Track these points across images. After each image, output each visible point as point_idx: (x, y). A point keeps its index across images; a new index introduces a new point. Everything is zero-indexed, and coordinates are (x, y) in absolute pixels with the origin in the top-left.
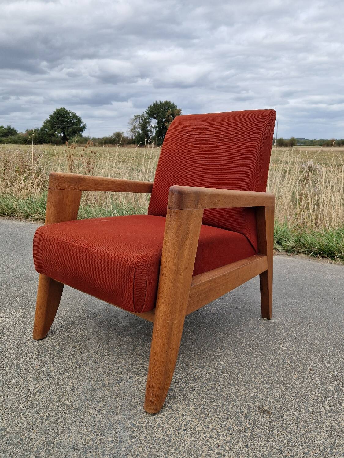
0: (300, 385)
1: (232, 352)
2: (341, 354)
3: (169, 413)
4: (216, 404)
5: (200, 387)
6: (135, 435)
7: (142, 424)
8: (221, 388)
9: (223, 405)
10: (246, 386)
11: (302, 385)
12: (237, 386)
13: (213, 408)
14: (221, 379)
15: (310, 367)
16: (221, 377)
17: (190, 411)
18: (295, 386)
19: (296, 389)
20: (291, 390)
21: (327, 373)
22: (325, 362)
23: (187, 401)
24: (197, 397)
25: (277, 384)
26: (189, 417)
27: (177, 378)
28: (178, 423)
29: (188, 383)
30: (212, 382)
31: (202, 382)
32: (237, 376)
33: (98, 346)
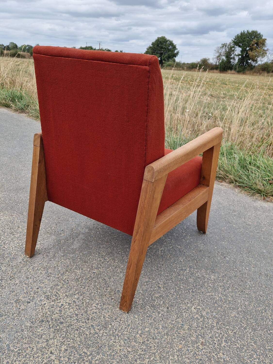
0: (177, 358)
1: (141, 300)
2: (249, 335)
3: (42, 346)
4: (86, 351)
5: (86, 328)
6: (3, 357)
7: (15, 349)
8: (102, 335)
9: (91, 354)
10: (125, 342)
11: (178, 359)
12: (117, 338)
13: (80, 355)
14: (110, 326)
15: (204, 340)
16: (111, 325)
17: (59, 350)
18: (171, 358)
19: (169, 361)
20: (163, 361)
21: (215, 353)
22: (224, 339)
23: (65, 339)
24: (77, 338)
25: (155, 349)
26: (54, 356)
27: (75, 312)
28: (41, 359)
29: (80, 321)
30: (99, 327)
31: (92, 324)
32: (126, 328)
33: (40, 263)
